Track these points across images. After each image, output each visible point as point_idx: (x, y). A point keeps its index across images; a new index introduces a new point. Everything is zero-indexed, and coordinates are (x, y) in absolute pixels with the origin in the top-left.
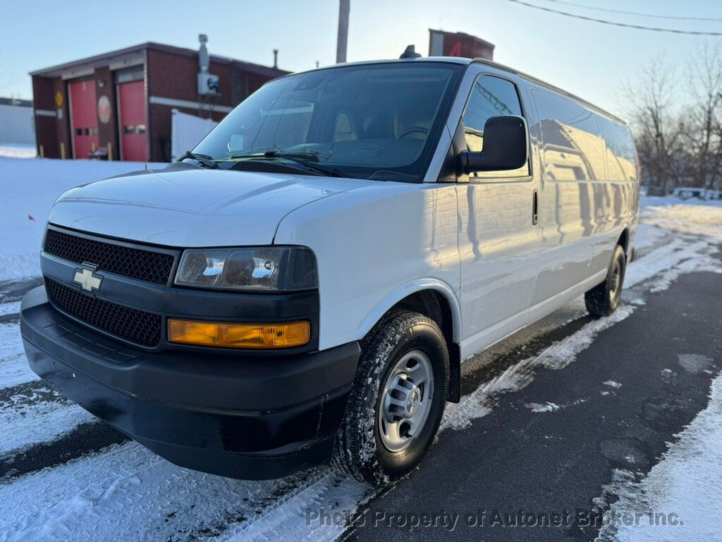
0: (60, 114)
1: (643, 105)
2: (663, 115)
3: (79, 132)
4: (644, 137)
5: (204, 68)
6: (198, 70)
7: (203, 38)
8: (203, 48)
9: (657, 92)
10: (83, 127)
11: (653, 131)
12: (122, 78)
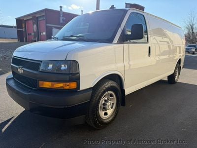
0: (24, 30)
1: (188, 24)
2: (194, 27)
3: (29, 34)
4: (189, 33)
5: (61, 16)
6: (60, 16)
7: (61, 7)
8: (61, 10)
9: (192, 20)
10: (30, 33)
11: (191, 31)
12: (39, 19)
